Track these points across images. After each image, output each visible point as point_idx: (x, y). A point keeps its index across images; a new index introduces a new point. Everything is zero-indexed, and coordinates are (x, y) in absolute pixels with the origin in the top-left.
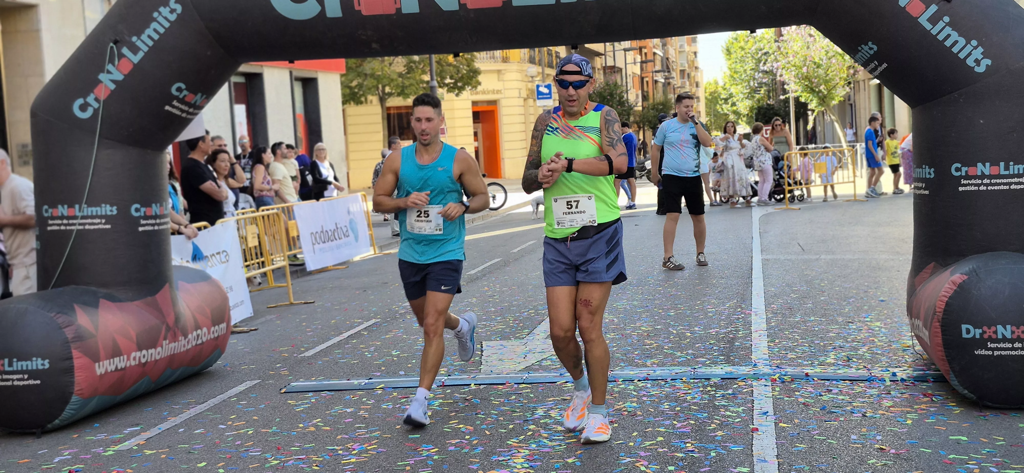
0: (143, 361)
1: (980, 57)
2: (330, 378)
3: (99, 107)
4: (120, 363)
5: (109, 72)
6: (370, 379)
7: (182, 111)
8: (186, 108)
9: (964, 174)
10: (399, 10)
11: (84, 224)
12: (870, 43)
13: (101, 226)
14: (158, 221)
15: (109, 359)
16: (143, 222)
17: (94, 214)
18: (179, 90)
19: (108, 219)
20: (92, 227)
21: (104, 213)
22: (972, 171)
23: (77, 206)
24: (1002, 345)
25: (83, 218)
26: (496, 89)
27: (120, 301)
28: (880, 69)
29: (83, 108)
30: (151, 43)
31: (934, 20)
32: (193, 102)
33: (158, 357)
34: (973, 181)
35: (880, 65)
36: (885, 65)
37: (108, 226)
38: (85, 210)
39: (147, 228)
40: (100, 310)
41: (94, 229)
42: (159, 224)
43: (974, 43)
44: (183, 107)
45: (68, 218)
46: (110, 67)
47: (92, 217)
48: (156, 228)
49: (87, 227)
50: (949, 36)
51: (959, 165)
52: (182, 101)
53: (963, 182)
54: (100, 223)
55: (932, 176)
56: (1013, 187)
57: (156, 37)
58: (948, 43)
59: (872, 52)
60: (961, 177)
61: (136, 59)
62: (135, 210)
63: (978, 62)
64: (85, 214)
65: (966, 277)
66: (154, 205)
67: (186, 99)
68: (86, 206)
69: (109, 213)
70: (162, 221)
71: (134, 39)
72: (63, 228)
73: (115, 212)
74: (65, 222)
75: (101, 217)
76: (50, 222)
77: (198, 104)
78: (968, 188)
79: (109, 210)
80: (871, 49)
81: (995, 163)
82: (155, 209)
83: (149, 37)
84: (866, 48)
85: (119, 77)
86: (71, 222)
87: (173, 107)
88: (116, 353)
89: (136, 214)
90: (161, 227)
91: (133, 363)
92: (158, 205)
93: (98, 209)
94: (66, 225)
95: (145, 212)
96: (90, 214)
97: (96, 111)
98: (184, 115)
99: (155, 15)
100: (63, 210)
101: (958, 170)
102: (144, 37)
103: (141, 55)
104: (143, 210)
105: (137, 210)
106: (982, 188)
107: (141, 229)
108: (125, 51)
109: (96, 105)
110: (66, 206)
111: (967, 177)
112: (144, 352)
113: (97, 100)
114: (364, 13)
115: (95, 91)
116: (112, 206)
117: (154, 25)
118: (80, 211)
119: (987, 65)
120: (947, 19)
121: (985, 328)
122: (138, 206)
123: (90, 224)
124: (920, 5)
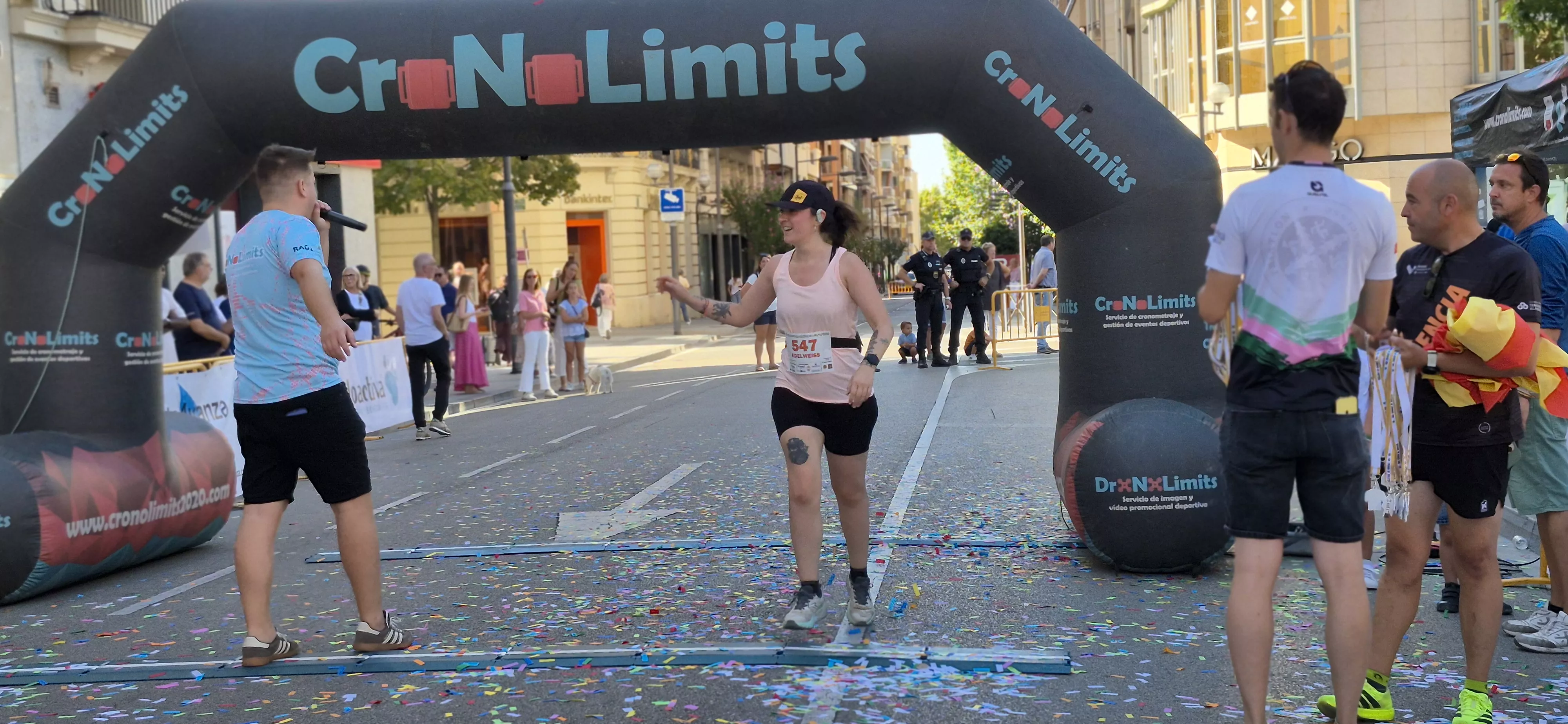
0: (125, 524)
1: (1124, 175)
3: (81, 214)
4: (96, 525)
5: (95, 171)
6: (418, 548)
7: (184, 220)
8: (189, 217)
9: (1108, 309)
10: (454, 104)
11: (57, 356)
12: (1004, 157)
13: (78, 359)
14: (149, 354)
15: (83, 520)
16: (130, 354)
17: (70, 343)
18: (181, 194)
19: (88, 350)
20: (67, 359)
21: (82, 343)
22: (1117, 306)
23: (49, 334)
24: (1138, 500)
26: (602, 195)
27: (100, 450)
28: (1017, 187)
29: (61, 214)
30: (148, 137)
31: (1072, 132)
32: (196, 209)
33: (143, 521)
34: (1118, 317)
35: (1016, 182)
36: (1021, 183)
37: (87, 359)
38: (59, 338)
39: (135, 362)
40: (73, 460)
41: (70, 363)
42: (150, 358)
43: (1117, 159)
44: (185, 215)
45: (38, 347)
46: (96, 165)
48: (146, 362)
49: (61, 359)
50: (1089, 150)
51: (1103, 299)
52: (184, 208)
53: (1108, 318)
54: (78, 355)
55: (1076, 312)
56: (1162, 324)
57: (154, 130)
58: (1088, 159)
59: (1006, 167)
60: (1105, 312)
61: (129, 156)
62: (121, 340)
63: (1121, 181)
64: (59, 343)
65: (1101, 424)
66: (145, 333)
67: (189, 205)
68: (60, 333)
69: (88, 343)
71: (127, 131)
72: (30, 359)
73: (96, 342)
74: (33, 352)
76: (14, 352)
77: (201, 210)
78: (1114, 325)
79: (89, 338)
80: (1005, 163)
81: (1141, 297)
82: (145, 339)
83: (146, 129)
84: (1000, 162)
85: (107, 177)
86: (41, 352)
87: (173, 214)
88: (91, 513)
89: (121, 345)
90: (153, 362)
91: (112, 527)
92: (150, 334)
93: (76, 337)
94: (33, 356)
95: (133, 343)
96: (64, 343)
98: (185, 225)
99: (154, 103)
100: (31, 338)
101: (1102, 304)
102: (139, 129)
103: (135, 151)
104: (131, 339)
105: (123, 340)
106: (1128, 325)
107: (127, 363)
108: (116, 146)
109: (77, 210)
110: (35, 333)
111: (1112, 312)
112: (126, 513)
113: (78, 204)
114: (412, 106)
115: (76, 193)
116: (92, 333)
117: (153, 115)
118: (53, 339)
119: (1132, 185)
120: (1087, 131)
121: (1120, 481)
122: (123, 334)
123: (65, 356)
124: (1057, 115)
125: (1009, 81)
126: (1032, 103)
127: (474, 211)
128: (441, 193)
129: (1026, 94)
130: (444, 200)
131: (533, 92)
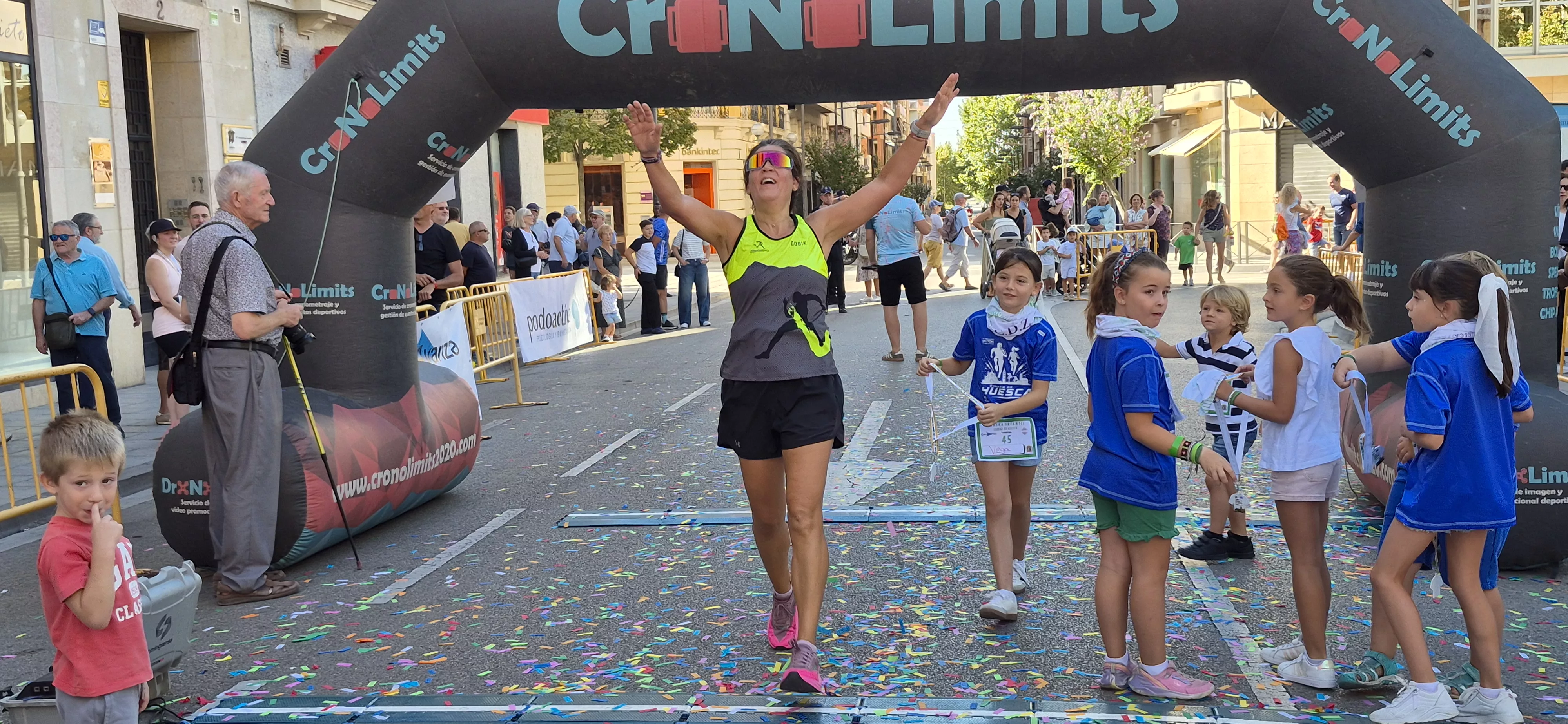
0: (386, 483)
1: (1467, 127)
3: (335, 160)
4: (359, 486)
5: (348, 116)
6: (669, 511)
7: (439, 168)
8: (444, 165)
10: (726, 48)
11: (313, 309)
12: (1323, 106)
13: (333, 312)
14: (404, 306)
15: (348, 482)
16: (386, 307)
17: (325, 296)
18: (437, 141)
19: (343, 303)
20: (323, 313)
21: (337, 296)
23: (303, 286)
25: (310, 300)
26: (712, 149)
27: (358, 407)
29: (314, 161)
30: (404, 80)
32: (453, 157)
33: (402, 480)
37: (343, 312)
38: (314, 290)
39: (390, 315)
40: (334, 419)
41: (325, 316)
42: (404, 311)
43: (1459, 109)
44: (440, 163)
46: (350, 109)
47: (323, 300)
48: (401, 314)
49: (316, 312)
50: (1429, 99)
52: (440, 155)
54: (333, 308)
55: (1393, 274)
57: (411, 72)
58: (1426, 109)
59: (1324, 117)
61: (384, 100)
62: (376, 292)
63: (1463, 133)
64: (314, 296)
66: (399, 286)
67: (445, 153)
68: (315, 285)
69: (344, 295)
70: (409, 306)
71: (383, 74)
73: (352, 294)
75: (333, 300)
77: (458, 159)
79: (344, 291)
80: (1325, 112)
82: (401, 291)
83: (402, 72)
84: (1315, 111)
85: (363, 123)
87: (429, 162)
88: (355, 474)
89: (378, 298)
90: (407, 316)
91: (374, 487)
92: (404, 286)
93: (331, 289)
95: (386, 295)
96: (319, 296)
97: (331, 165)
98: (441, 173)
99: (411, 44)
102: (395, 72)
103: (391, 94)
104: (386, 292)
105: (379, 292)
107: (383, 316)
108: (370, 89)
109: (331, 158)
110: (289, 285)
112: (387, 472)
113: (332, 150)
114: (681, 50)
115: (329, 139)
116: (348, 286)
117: (409, 57)
118: (308, 290)
119: (1475, 138)
120: (1426, 78)
122: (380, 287)
123: (320, 309)
124: (1393, 60)
125: (1340, 21)
126: (1365, 46)
127: (611, 161)
128: (586, 145)
129: (1358, 36)
130: (589, 151)
131: (811, 35)
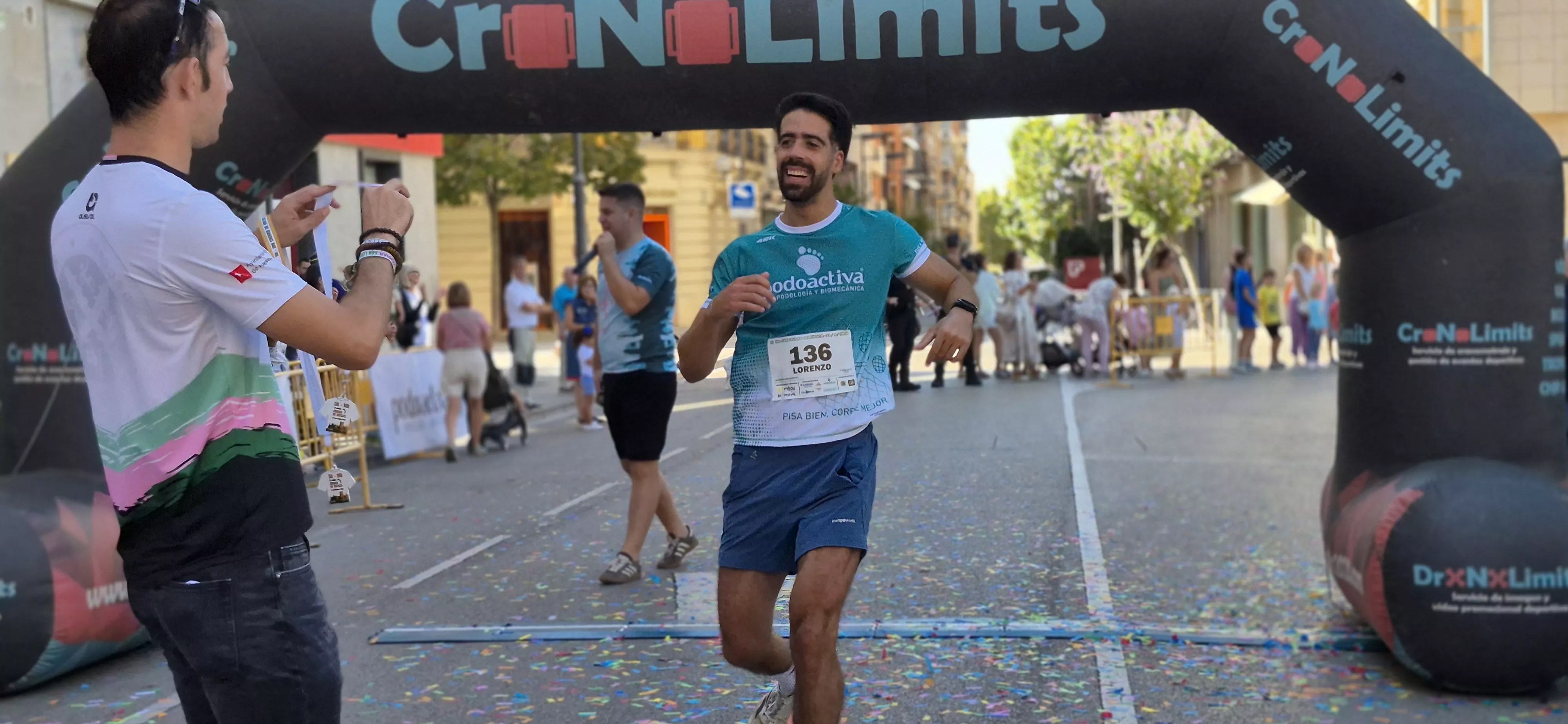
1: (1445, 165)
2: (445, 624)
6: (508, 625)
9: (1416, 339)
10: (573, 63)
11: (72, 375)
12: (1281, 140)
15: (107, 584)
18: (228, 172)
22: (1428, 335)
23: (60, 348)
24: (1473, 597)
26: (668, 189)
28: (1295, 178)
31: (1378, 108)
32: (248, 192)
34: (1430, 351)
35: (1295, 171)
36: (1302, 173)
38: (75, 352)
40: (94, 508)
43: (1437, 144)
45: (48, 364)
50: (1399, 133)
51: (1410, 326)
52: (231, 190)
53: (1415, 351)
55: (1369, 341)
56: (1489, 361)
58: (1398, 143)
59: (1283, 153)
60: (1412, 344)
63: (1441, 173)
64: (75, 358)
65: (1420, 494)
67: (238, 187)
72: (38, 379)
74: (43, 370)
76: (20, 370)
77: (255, 195)
78: (1423, 361)
80: (1282, 147)
81: (1463, 325)
84: (1275, 146)
86: (52, 370)
94: (42, 375)
100: (39, 351)
101: (1407, 332)
106: (1444, 361)
110: (43, 348)
111: (1422, 344)
114: (520, 65)
118: (65, 355)
119: (1455, 178)
120: (1397, 107)
121: (1449, 571)
124: (1357, 84)
125: (1295, 39)
126: (1324, 70)
129: (1316, 57)
131: (675, 48)
